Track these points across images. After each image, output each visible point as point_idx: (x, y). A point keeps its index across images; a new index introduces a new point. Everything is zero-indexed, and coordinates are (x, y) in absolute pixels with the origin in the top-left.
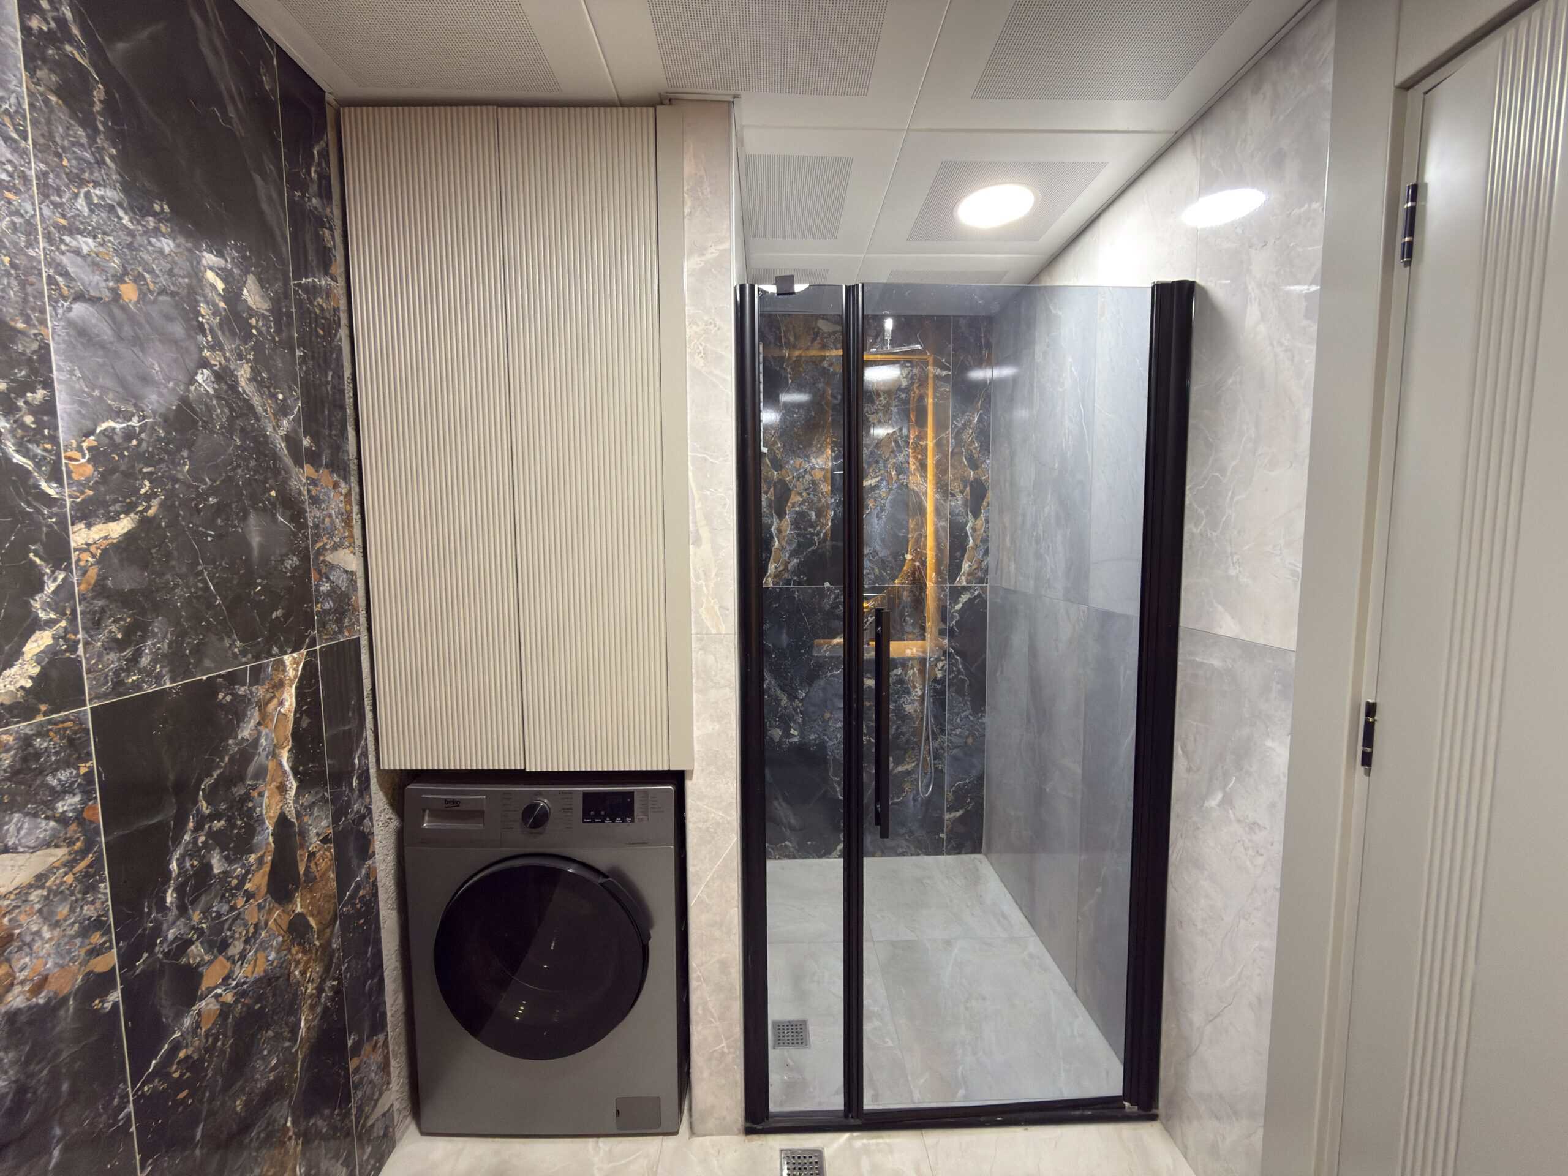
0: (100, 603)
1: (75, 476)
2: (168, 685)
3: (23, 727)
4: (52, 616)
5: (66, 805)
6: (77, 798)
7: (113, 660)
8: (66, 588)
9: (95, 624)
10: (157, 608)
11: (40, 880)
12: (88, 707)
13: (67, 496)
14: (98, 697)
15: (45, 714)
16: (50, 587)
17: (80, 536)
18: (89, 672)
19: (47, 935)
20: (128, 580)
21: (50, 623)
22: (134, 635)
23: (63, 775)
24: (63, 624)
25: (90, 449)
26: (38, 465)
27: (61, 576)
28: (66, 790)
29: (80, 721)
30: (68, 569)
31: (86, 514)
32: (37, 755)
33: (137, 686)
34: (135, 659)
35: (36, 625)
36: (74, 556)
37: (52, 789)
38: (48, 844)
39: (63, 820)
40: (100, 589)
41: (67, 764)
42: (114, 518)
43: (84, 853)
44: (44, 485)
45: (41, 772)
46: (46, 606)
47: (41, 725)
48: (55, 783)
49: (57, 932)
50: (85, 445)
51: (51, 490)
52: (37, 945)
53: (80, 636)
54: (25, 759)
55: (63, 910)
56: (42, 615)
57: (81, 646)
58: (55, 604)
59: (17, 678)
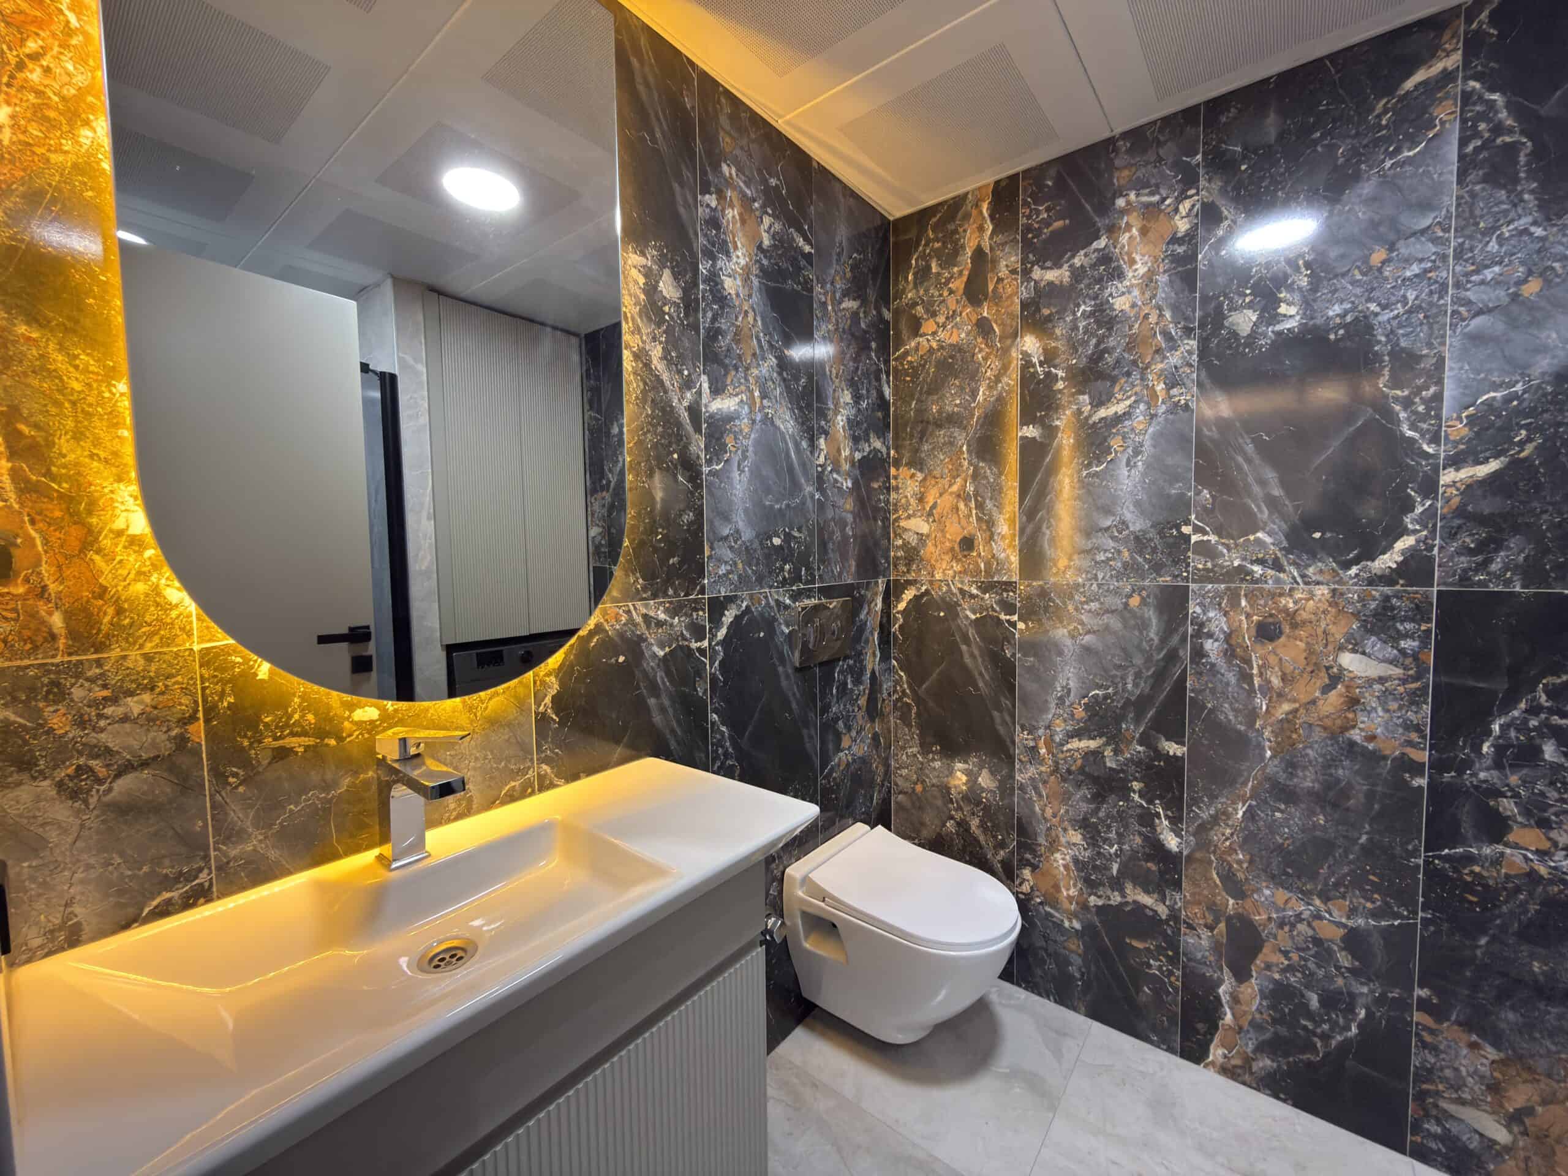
0: (1457, 522)
1: (1452, 438)
2: (1518, 589)
3: (1387, 590)
4: (1418, 527)
5: (1406, 644)
6: (1416, 644)
7: (1463, 562)
8: (1430, 513)
9: (1451, 534)
10: (1516, 530)
11: (1381, 680)
12: (1435, 589)
13: (1442, 451)
14: (1445, 584)
15: (1402, 586)
16: (1419, 509)
17: (1448, 477)
18: (1439, 566)
19: (1381, 713)
20: (1487, 507)
21: (1415, 532)
22: (1487, 547)
23: (1409, 626)
24: (1425, 533)
25: (1467, 417)
26: (1422, 435)
27: (1428, 503)
28: (1406, 636)
29: (1427, 597)
30: (1436, 498)
31: (1456, 461)
32: (1393, 608)
33: (1480, 583)
34: (1483, 566)
35: (1406, 532)
36: (1441, 491)
37: (1398, 631)
38: (1391, 662)
39: (1402, 652)
40: (1460, 512)
41: (1412, 620)
42: (1484, 462)
43: (1416, 678)
44: (1425, 446)
45: (1393, 618)
46: (1414, 521)
47: (1399, 591)
48: (1401, 628)
49: (1387, 716)
50: (1464, 415)
51: (1429, 449)
52: (1373, 715)
53: (1437, 542)
54: (1385, 608)
55: (1394, 705)
56: (1410, 526)
57: (1436, 549)
58: (1423, 520)
59: (1387, 561)
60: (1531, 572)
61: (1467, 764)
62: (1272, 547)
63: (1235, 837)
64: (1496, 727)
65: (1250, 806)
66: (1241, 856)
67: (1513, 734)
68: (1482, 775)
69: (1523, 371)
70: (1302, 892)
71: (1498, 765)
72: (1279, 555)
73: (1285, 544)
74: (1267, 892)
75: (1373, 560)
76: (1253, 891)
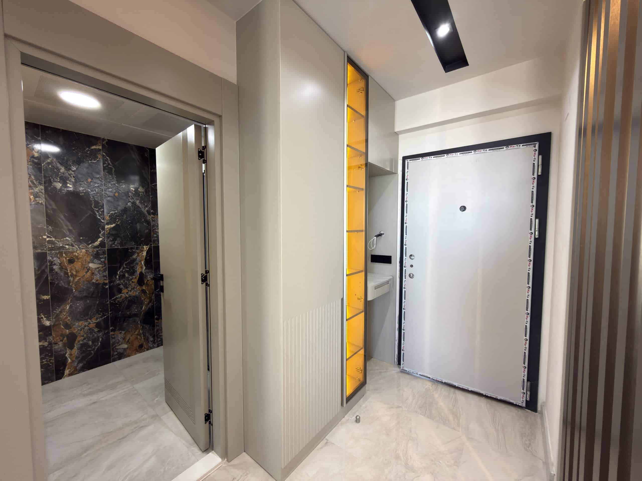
0: (109, 235)
1: (107, 219)
2: (119, 247)
3: (97, 249)
4: (102, 236)
5: (102, 260)
6: (104, 259)
7: (111, 243)
8: (104, 233)
9: (108, 238)
10: (119, 237)
11: (98, 268)
12: (106, 248)
13: (105, 222)
14: (108, 247)
15: (100, 248)
16: (102, 233)
17: (106, 227)
18: (107, 244)
19: (98, 275)
20: (114, 232)
21: (102, 237)
22: (114, 240)
23: (102, 256)
24: (103, 237)
25: (109, 216)
26: (101, 218)
27: (103, 232)
28: (102, 258)
29: (105, 250)
30: (105, 231)
31: (108, 224)
32: (99, 253)
33: (114, 247)
34: (114, 243)
35: (100, 237)
36: (105, 229)
37: (100, 258)
38: (99, 264)
39: (101, 261)
40: (109, 233)
41: (103, 255)
42: (112, 224)
43: (104, 266)
44: (102, 221)
45: (99, 255)
46: (101, 235)
47: (99, 249)
48: (101, 257)
49: (100, 275)
50: (108, 215)
52: (97, 275)
53: (106, 239)
54: (97, 253)
55: (101, 273)
56: (101, 236)
57: (106, 241)
58: (103, 235)
59: (97, 243)
60: (121, 244)
61: (115, 281)
62: (70, 241)
63: (67, 314)
64: (118, 273)
65: (71, 305)
66: (69, 318)
67: (121, 273)
68: (117, 282)
69: (117, 209)
70: (85, 320)
71: (120, 279)
72: (72, 243)
73: (74, 240)
74: (77, 324)
75: (94, 243)
76: (73, 325)
